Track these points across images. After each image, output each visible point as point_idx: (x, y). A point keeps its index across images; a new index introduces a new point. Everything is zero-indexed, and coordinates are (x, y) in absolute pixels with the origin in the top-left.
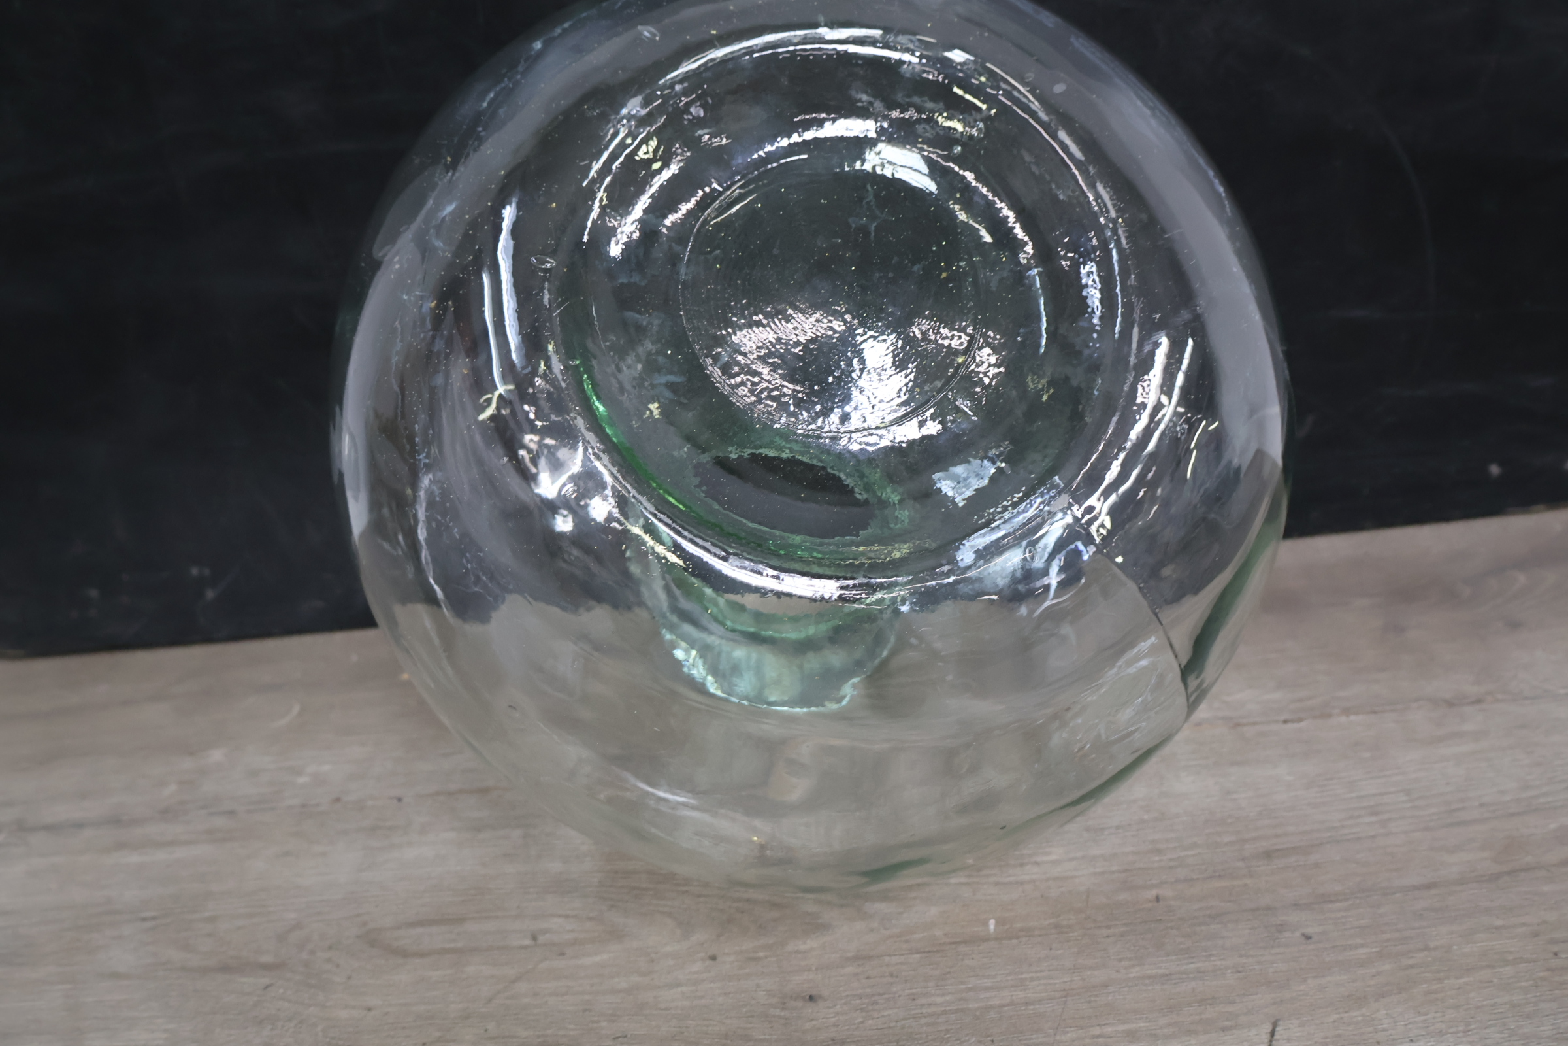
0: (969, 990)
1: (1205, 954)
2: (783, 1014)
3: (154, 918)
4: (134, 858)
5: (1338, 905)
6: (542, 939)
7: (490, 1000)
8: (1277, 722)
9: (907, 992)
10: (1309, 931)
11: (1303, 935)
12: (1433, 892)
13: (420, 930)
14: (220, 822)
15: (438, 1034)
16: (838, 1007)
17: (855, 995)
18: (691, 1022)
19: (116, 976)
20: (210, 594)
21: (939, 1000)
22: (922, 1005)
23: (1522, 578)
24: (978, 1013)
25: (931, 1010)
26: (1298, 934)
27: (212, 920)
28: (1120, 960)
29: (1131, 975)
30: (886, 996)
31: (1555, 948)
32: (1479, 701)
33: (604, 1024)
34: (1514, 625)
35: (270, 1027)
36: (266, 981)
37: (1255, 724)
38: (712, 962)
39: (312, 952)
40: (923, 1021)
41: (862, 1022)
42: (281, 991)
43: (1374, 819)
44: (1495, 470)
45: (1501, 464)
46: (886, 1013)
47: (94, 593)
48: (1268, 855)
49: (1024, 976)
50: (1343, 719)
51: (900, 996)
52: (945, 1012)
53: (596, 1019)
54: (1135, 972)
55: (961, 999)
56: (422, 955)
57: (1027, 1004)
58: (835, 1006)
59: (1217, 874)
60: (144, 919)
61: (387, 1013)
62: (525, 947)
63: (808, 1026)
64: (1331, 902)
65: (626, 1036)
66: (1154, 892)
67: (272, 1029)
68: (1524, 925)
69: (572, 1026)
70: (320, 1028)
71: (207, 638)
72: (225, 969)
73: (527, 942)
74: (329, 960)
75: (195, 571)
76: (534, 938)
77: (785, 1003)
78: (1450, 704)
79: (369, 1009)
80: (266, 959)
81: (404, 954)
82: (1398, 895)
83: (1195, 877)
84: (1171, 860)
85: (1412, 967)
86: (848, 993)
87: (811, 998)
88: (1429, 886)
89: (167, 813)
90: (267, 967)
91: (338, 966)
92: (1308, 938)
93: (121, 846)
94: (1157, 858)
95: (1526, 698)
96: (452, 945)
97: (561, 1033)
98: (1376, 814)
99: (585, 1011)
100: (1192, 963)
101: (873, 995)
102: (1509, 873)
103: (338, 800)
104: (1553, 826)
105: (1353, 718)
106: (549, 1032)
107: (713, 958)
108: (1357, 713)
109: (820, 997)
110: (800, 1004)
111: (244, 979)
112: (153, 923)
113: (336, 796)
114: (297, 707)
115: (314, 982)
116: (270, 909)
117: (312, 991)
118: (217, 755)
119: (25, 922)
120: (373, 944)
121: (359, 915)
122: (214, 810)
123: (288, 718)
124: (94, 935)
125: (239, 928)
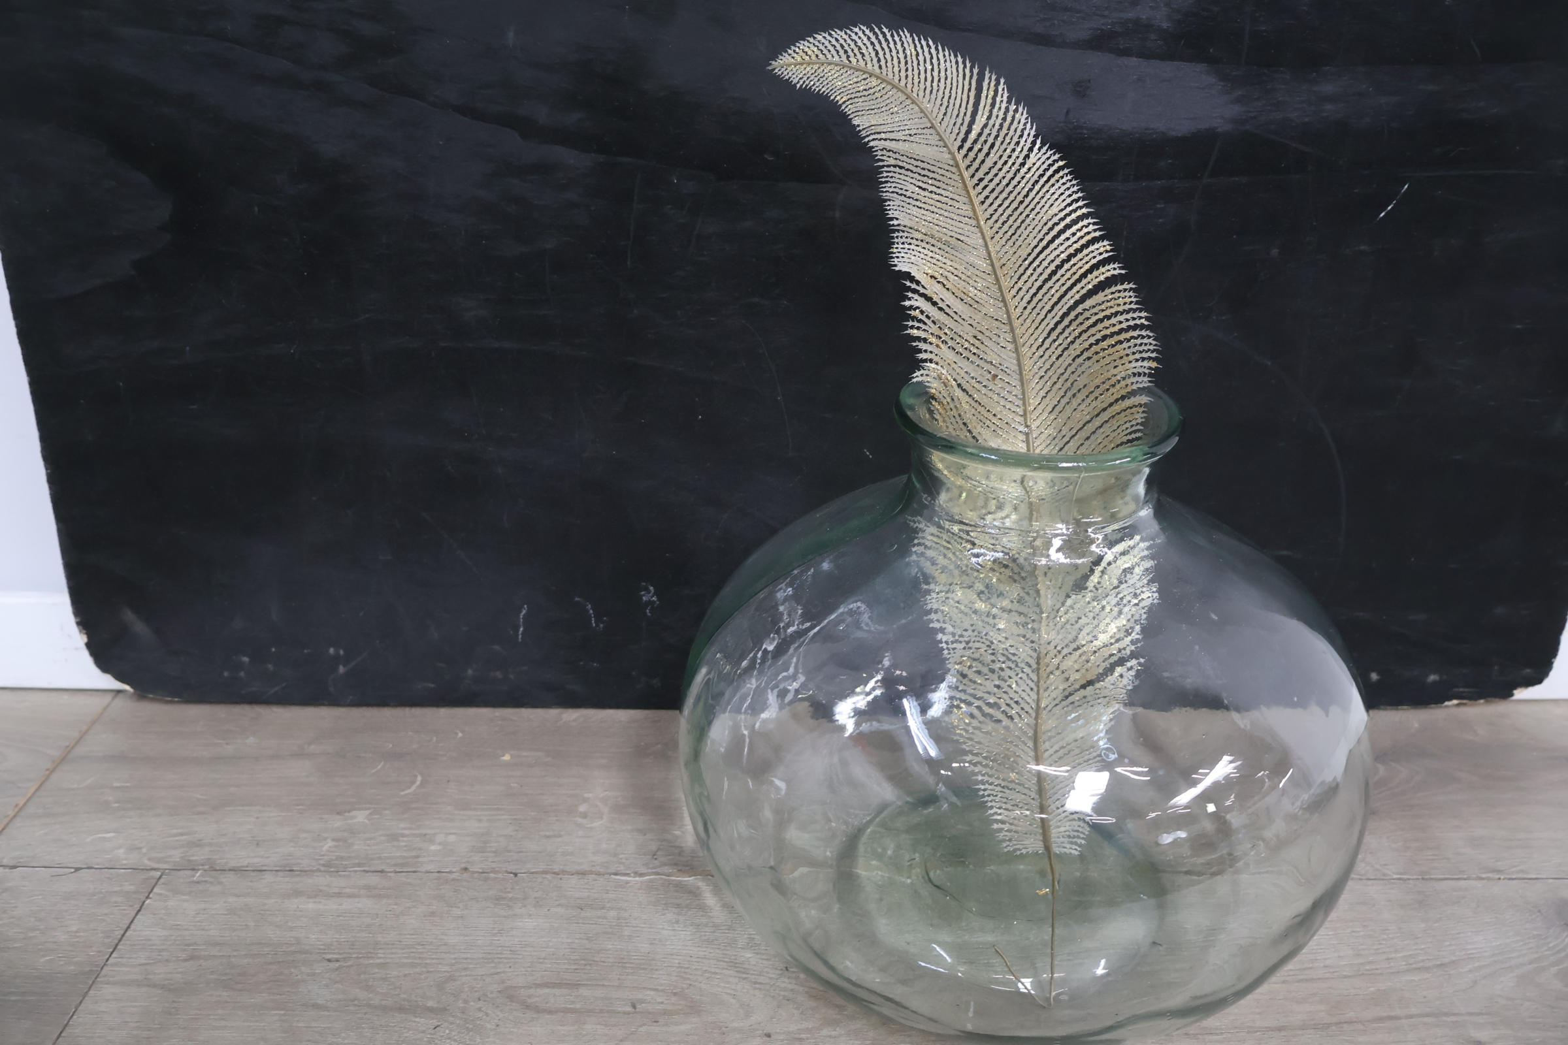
3: (337, 961)
4: (311, 906)
6: (638, 1006)
12: (1283, 1033)
13: (546, 991)
14: (374, 879)
19: (316, 1007)
20: (342, 670)
27: (383, 966)
36: (436, 1023)
38: (768, 1039)
39: (466, 1002)
42: (447, 1031)
44: (1374, 675)
47: (246, 659)
56: (550, 1012)
60: (329, 960)
62: (629, 1013)
72: (401, 1009)
73: (629, 1009)
74: (480, 1009)
75: (332, 650)
76: (634, 1007)
80: (430, 1004)
81: (537, 1010)
89: (331, 867)
90: (430, 1010)
91: (487, 1015)
93: (297, 893)
95: (1370, 879)
96: (572, 1006)
102: (1337, 1024)
103: (466, 869)
104: (1372, 989)
107: (768, 1035)
111: (417, 1020)
112: (337, 964)
113: (463, 866)
114: (419, 778)
115: (471, 1026)
116: (428, 961)
117: (471, 1033)
118: (360, 817)
119: (235, 954)
120: (511, 998)
121: (497, 973)
122: (367, 869)
123: (414, 788)
124: (293, 970)
125: (405, 976)
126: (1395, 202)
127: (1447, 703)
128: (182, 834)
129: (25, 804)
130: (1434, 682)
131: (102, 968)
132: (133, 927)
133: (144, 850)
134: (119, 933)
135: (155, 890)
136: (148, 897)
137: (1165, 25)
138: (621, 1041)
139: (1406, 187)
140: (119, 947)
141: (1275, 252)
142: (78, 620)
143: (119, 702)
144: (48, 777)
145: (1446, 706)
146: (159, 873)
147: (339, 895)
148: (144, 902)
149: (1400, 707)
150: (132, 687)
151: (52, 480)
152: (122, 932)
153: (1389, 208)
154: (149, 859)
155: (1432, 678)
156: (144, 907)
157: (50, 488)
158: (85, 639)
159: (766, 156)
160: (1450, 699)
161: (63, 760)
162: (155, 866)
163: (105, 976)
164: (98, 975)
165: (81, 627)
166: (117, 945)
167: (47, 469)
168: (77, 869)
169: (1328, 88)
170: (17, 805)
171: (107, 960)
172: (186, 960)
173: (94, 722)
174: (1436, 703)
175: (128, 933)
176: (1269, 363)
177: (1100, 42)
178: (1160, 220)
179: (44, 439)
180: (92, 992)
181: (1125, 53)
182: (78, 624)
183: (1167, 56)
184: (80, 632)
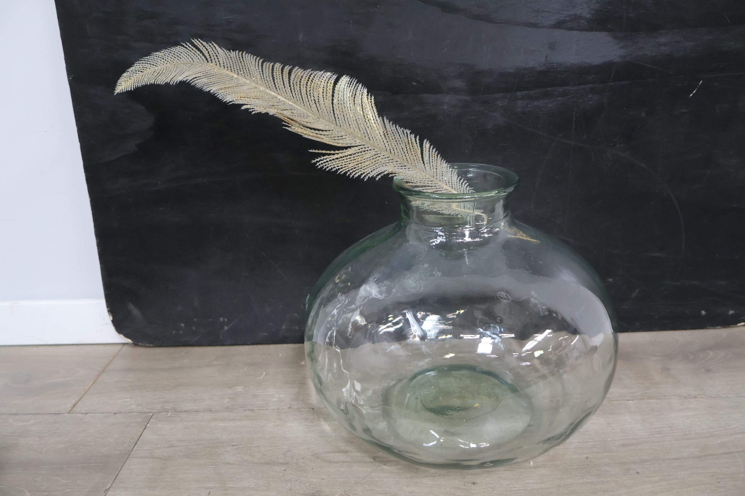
0: (527, 483)
1: (604, 476)
2: (465, 488)
3: (237, 445)
4: (222, 424)
5: (648, 463)
6: (377, 459)
7: (364, 479)
8: (625, 400)
9: (506, 483)
10: (638, 471)
11: (636, 472)
12: (679, 461)
13: (333, 454)
14: (249, 413)
15: (349, 488)
16: (483, 486)
17: (488, 483)
18: (434, 489)
19: (229, 464)
20: (226, 328)
21: (517, 486)
22: (511, 487)
23: (711, 353)
24: (530, 491)
25: (514, 489)
26: (635, 472)
27: (258, 447)
28: (576, 477)
29: (580, 482)
30: (499, 484)
31: (719, 481)
32: (695, 397)
33: (405, 488)
34: (708, 371)
35: (290, 483)
36: (283, 468)
37: (617, 400)
39: (297, 460)
40: (512, 492)
41: (492, 492)
42: (290, 472)
43: (659, 435)
44: (703, 313)
45: (705, 311)
46: (500, 489)
47: (183, 325)
48: (624, 445)
49: (544, 480)
50: (648, 400)
51: (503, 484)
52: (519, 490)
53: (402, 486)
54: (581, 481)
55: (524, 486)
56: (336, 463)
57: (546, 489)
58: (482, 486)
59: (607, 451)
60: (233, 446)
61: (329, 481)
62: (372, 462)
63: (474, 492)
64: (645, 462)
65: (413, 492)
66: (586, 456)
67: (291, 484)
68: (709, 473)
69: (394, 488)
70: (307, 484)
71: (223, 344)
72: (268, 464)
73: (372, 460)
74: (304, 463)
75: (221, 319)
76: (374, 459)
77: (465, 485)
78: (686, 398)
79: (323, 479)
80: (281, 461)
81: (330, 462)
82: (667, 461)
83: (599, 451)
84: (590, 445)
85: (672, 484)
86: (486, 482)
87: (474, 483)
88: (678, 459)
89: (228, 409)
90: (282, 463)
91: (307, 465)
92: (638, 473)
93: (215, 420)
94: (586, 445)
95: (711, 397)
96: (346, 460)
97: (391, 490)
98: (659, 434)
99: (397, 483)
100: (600, 479)
101: (494, 483)
102: (704, 456)
103: (290, 408)
104: (719, 442)
105: (651, 400)
106: (387, 489)
108: (653, 399)
109: (477, 483)
110: (470, 485)
111: (276, 467)
112: (237, 447)
113: (289, 406)
114: (264, 373)
115: (301, 469)
116: (277, 444)
117: (301, 472)
118: (239, 389)
119: (190, 444)
120: (318, 458)
121: (310, 448)
122: (245, 409)
123: (262, 377)
124: (217, 450)
125: (268, 450)
126: (696, 89)
127: (739, 324)
128: (160, 398)
129: (89, 389)
130: (732, 315)
131: (131, 452)
132: (143, 435)
133: (144, 405)
134: (137, 438)
135: (151, 420)
136: (148, 423)
137: (588, 16)
138: (370, 473)
139: (701, 82)
140: (137, 443)
141: (643, 114)
142: (109, 309)
143: (126, 348)
144: (97, 378)
145: (739, 326)
146: (152, 414)
147: (234, 420)
148: (146, 425)
149: (717, 327)
150: (132, 340)
151: (99, 245)
152: (138, 437)
153: (694, 92)
154: (147, 409)
155: (731, 312)
156: (147, 427)
157: (98, 249)
158: (111, 318)
159: (413, 83)
160: (740, 322)
161: (103, 371)
162: (149, 411)
163: (133, 455)
164: (130, 454)
165: (110, 313)
166: (136, 443)
167: (97, 240)
168: (115, 414)
169: (663, 40)
170: (85, 390)
171: (133, 449)
172: (167, 448)
173: (115, 357)
174: (734, 324)
175: (141, 438)
176: (644, 165)
177: (559, 25)
178: (591, 103)
179: (96, 226)
180: (127, 461)
181: (571, 29)
182: (108, 311)
183: (590, 29)
184: (109, 315)
